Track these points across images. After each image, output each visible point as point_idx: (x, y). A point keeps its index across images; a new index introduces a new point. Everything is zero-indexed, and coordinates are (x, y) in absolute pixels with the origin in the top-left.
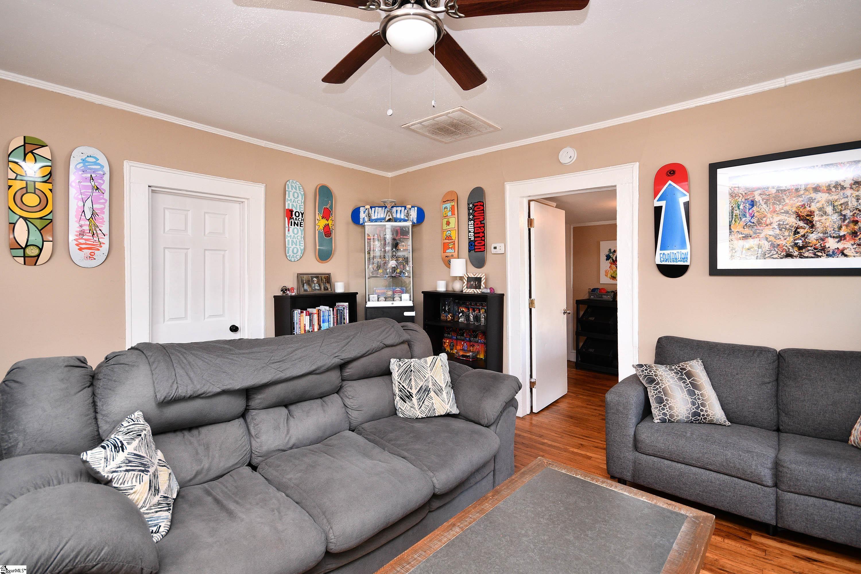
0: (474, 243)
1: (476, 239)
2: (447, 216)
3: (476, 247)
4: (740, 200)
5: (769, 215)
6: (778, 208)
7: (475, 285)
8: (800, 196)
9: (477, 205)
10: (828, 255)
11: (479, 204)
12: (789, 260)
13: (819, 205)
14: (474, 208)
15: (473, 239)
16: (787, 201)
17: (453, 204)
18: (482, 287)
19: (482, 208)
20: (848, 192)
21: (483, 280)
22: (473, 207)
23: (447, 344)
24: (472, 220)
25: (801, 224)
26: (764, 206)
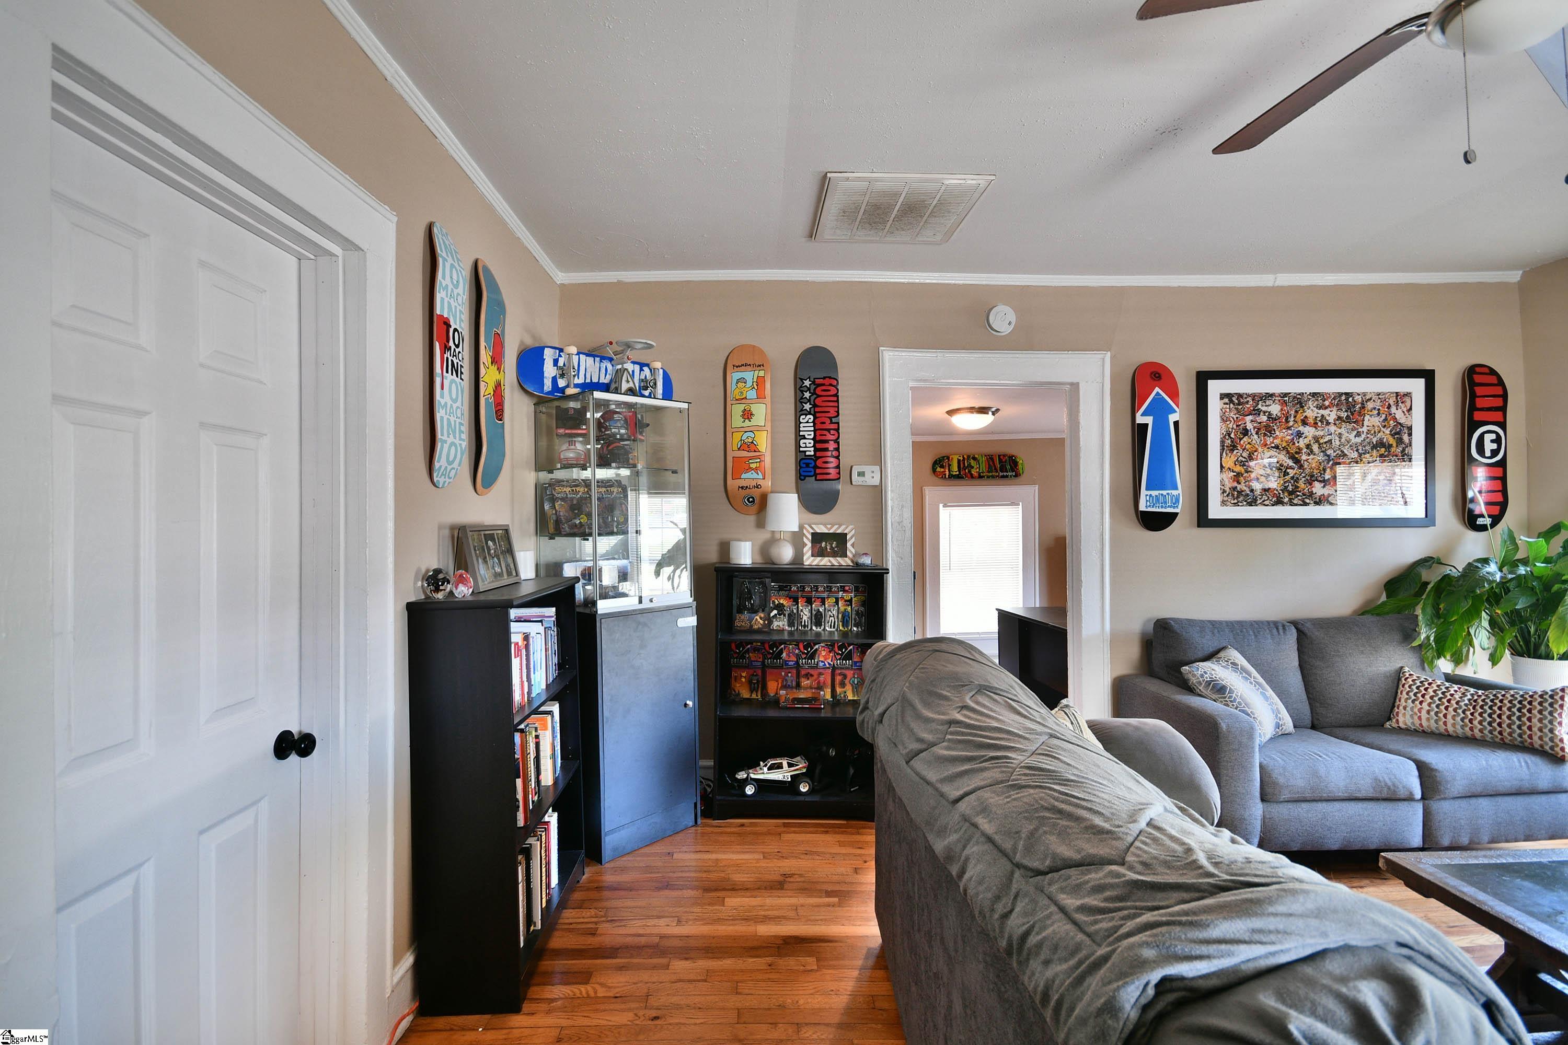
0: (815, 461)
1: (818, 454)
2: (746, 398)
3: (818, 471)
4: (1231, 426)
5: (1260, 450)
6: (1269, 440)
7: (832, 548)
8: (1289, 428)
9: (823, 385)
10: (1316, 503)
11: (827, 381)
12: (1279, 508)
13: (1307, 441)
14: (815, 389)
15: (812, 453)
16: (1277, 433)
17: (762, 373)
18: (848, 553)
19: (833, 392)
20: (1332, 428)
21: (851, 538)
22: (813, 387)
23: (743, 680)
24: (810, 413)
25: (1291, 463)
26: (1256, 437)
